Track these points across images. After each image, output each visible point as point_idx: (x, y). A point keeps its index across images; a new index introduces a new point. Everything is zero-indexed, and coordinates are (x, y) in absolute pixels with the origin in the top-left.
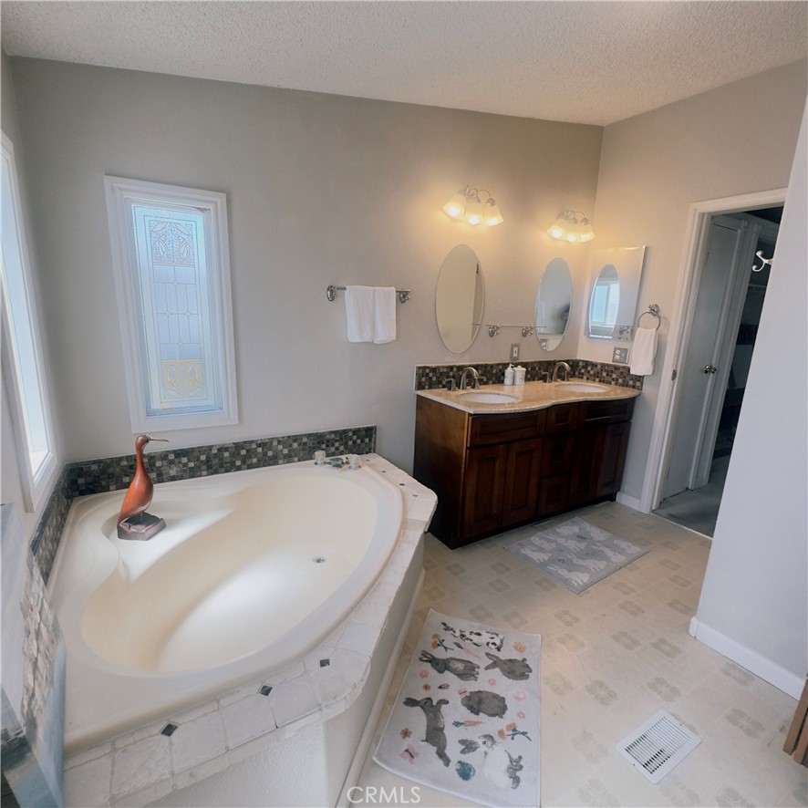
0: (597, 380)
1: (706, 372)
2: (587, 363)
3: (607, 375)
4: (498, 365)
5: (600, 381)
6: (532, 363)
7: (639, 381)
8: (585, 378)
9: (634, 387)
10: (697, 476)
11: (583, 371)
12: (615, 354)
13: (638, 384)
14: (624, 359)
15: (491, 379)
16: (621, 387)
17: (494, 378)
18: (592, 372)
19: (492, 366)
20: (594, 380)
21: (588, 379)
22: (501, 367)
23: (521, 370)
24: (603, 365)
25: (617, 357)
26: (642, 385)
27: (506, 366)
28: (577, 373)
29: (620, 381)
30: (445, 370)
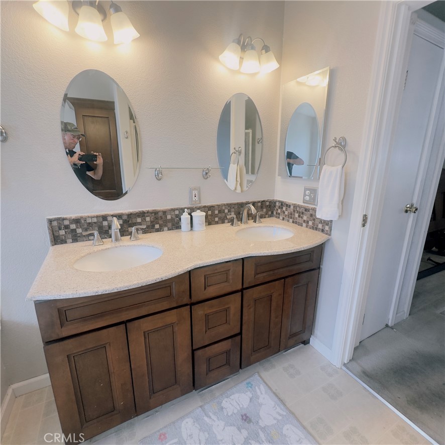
0: (291, 220)
1: (406, 211)
2: (282, 204)
3: (299, 216)
4: (173, 210)
5: (293, 222)
6: (218, 206)
7: (327, 224)
8: (281, 218)
9: (323, 231)
10: (398, 311)
11: (279, 211)
12: (305, 195)
13: (327, 228)
14: (314, 200)
15: (166, 226)
16: (311, 230)
17: (170, 225)
18: (286, 213)
19: (164, 212)
20: (288, 221)
21: (283, 219)
22: (177, 212)
23: (199, 215)
24: (295, 206)
25: (307, 198)
26: (331, 229)
27: (182, 210)
28: (275, 213)
29: (310, 223)
30: (95, 220)
